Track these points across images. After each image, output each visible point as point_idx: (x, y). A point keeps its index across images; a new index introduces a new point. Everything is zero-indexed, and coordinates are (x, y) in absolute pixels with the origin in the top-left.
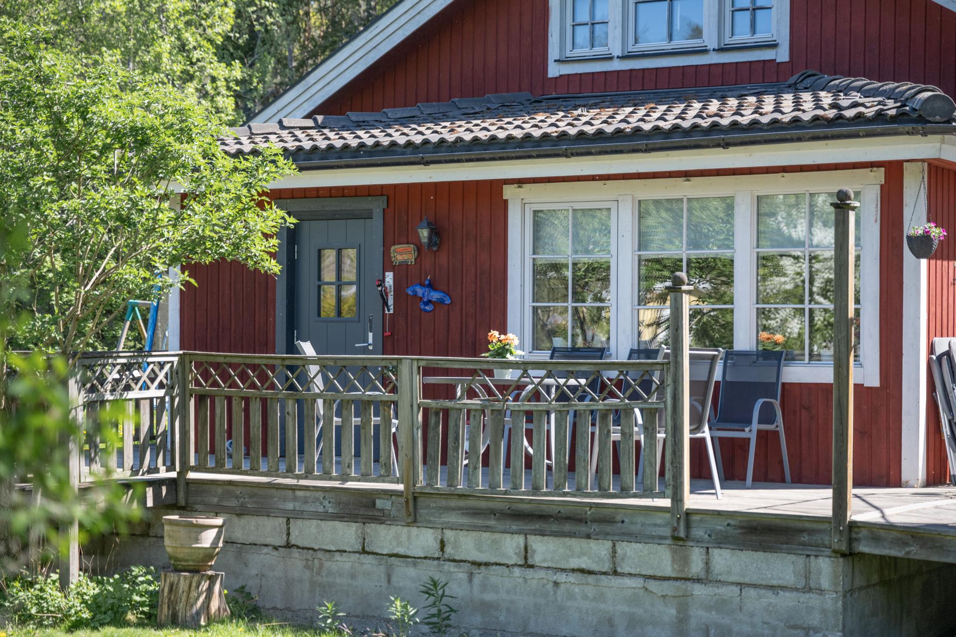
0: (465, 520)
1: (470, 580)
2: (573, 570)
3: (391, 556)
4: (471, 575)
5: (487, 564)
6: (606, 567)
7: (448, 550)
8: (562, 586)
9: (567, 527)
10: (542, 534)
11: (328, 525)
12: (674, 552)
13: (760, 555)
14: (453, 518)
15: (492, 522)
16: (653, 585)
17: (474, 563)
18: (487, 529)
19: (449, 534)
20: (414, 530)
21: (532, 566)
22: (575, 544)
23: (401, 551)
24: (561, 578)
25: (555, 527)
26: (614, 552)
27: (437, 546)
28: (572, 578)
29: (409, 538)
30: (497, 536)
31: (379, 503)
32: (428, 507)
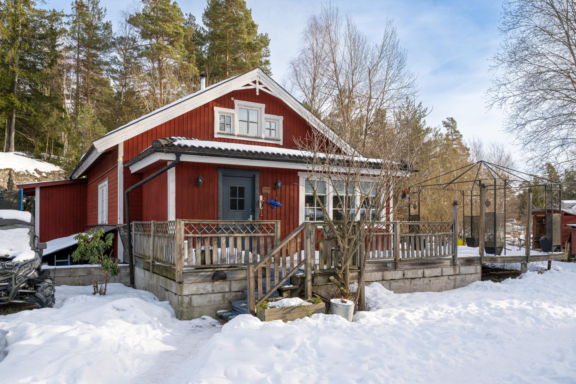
0: (410, 267)
1: (411, 283)
2: (434, 277)
3: (390, 280)
4: (411, 282)
5: (415, 278)
6: (440, 275)
7: (405, 276)
8: (431, 281)
9: (433, 266)
10: (427, 268)
11: (373, 274)
12: (453, 268)
13: (468, 267)
14: (407, 267)
15: (416, 267)
16: (450, 277)
17: (411, 278)
18: (415, 269)
19: (406, 271)
20: (397, 272)
21: (425, 277)
22: (434, 270)
23: (393, 278)
24: (432, 279)
25: (430, 266)
26: (442, 270)
27: (402, 275)
28: (434, 278)
29: (395, 274)
30: (417, 270)
31: (388, 265)
32: (401, 264)
